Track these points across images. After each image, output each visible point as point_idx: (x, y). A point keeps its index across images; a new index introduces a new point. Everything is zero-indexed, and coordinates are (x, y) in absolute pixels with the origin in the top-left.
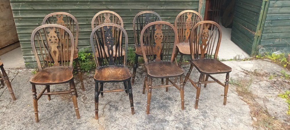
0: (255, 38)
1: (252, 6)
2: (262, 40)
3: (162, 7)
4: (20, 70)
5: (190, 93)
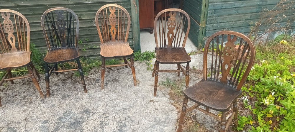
0: (200, 29)
2: (206, 32)
3: (87, 0)
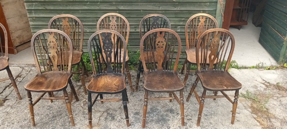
0: (284, 43)
1: (284, 7)
3: (175, 8)
4: (33, 68)
5: (195, 106)
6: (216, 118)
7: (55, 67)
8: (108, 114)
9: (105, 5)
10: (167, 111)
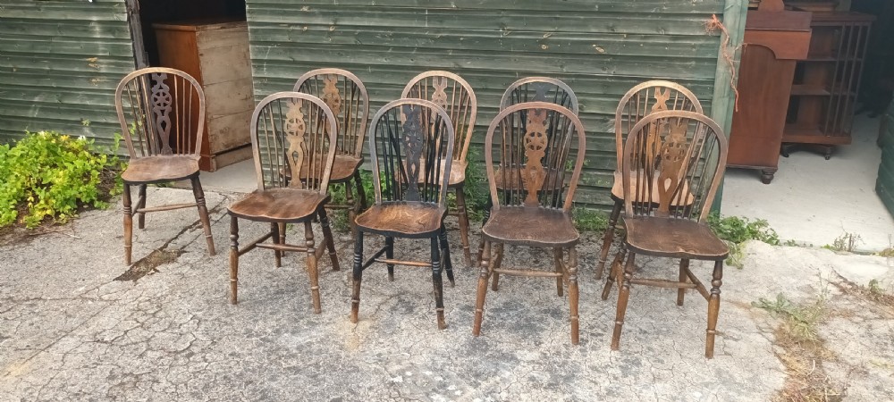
3: (604, 69)
6: (668, 341)
7: (295, 180)
8: (400, 301)
9: (430, 57)
10: (546, 312)
